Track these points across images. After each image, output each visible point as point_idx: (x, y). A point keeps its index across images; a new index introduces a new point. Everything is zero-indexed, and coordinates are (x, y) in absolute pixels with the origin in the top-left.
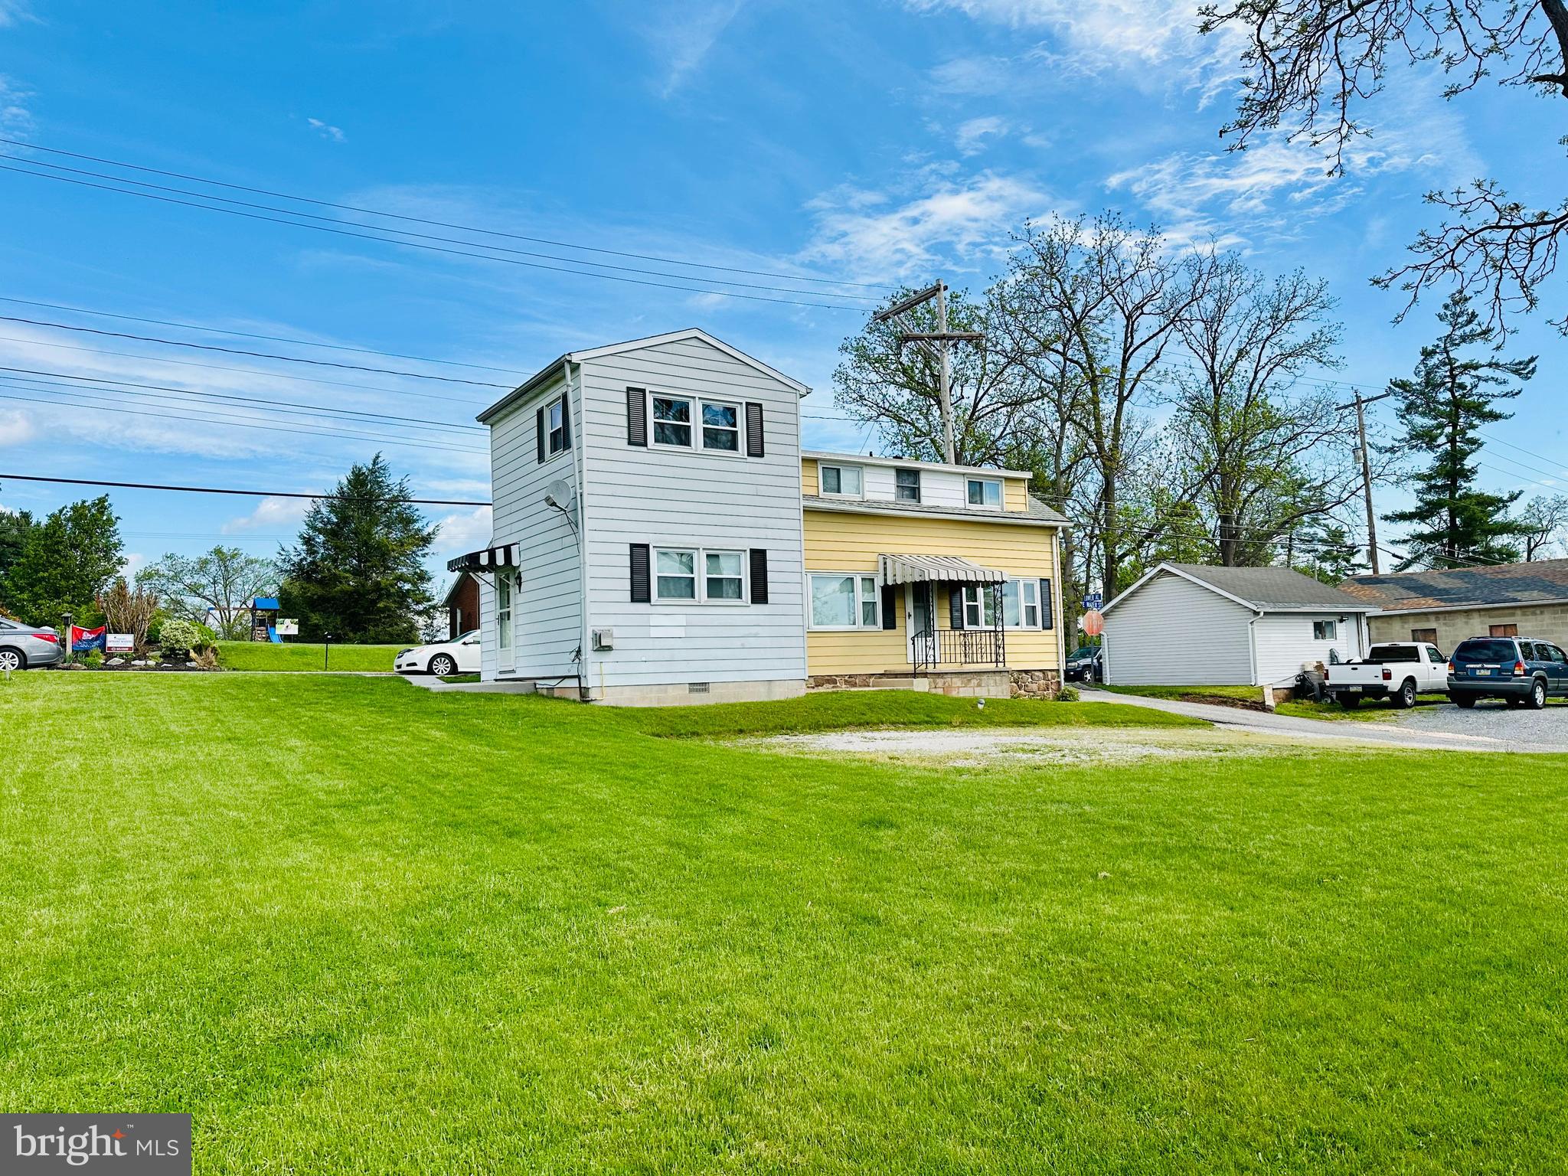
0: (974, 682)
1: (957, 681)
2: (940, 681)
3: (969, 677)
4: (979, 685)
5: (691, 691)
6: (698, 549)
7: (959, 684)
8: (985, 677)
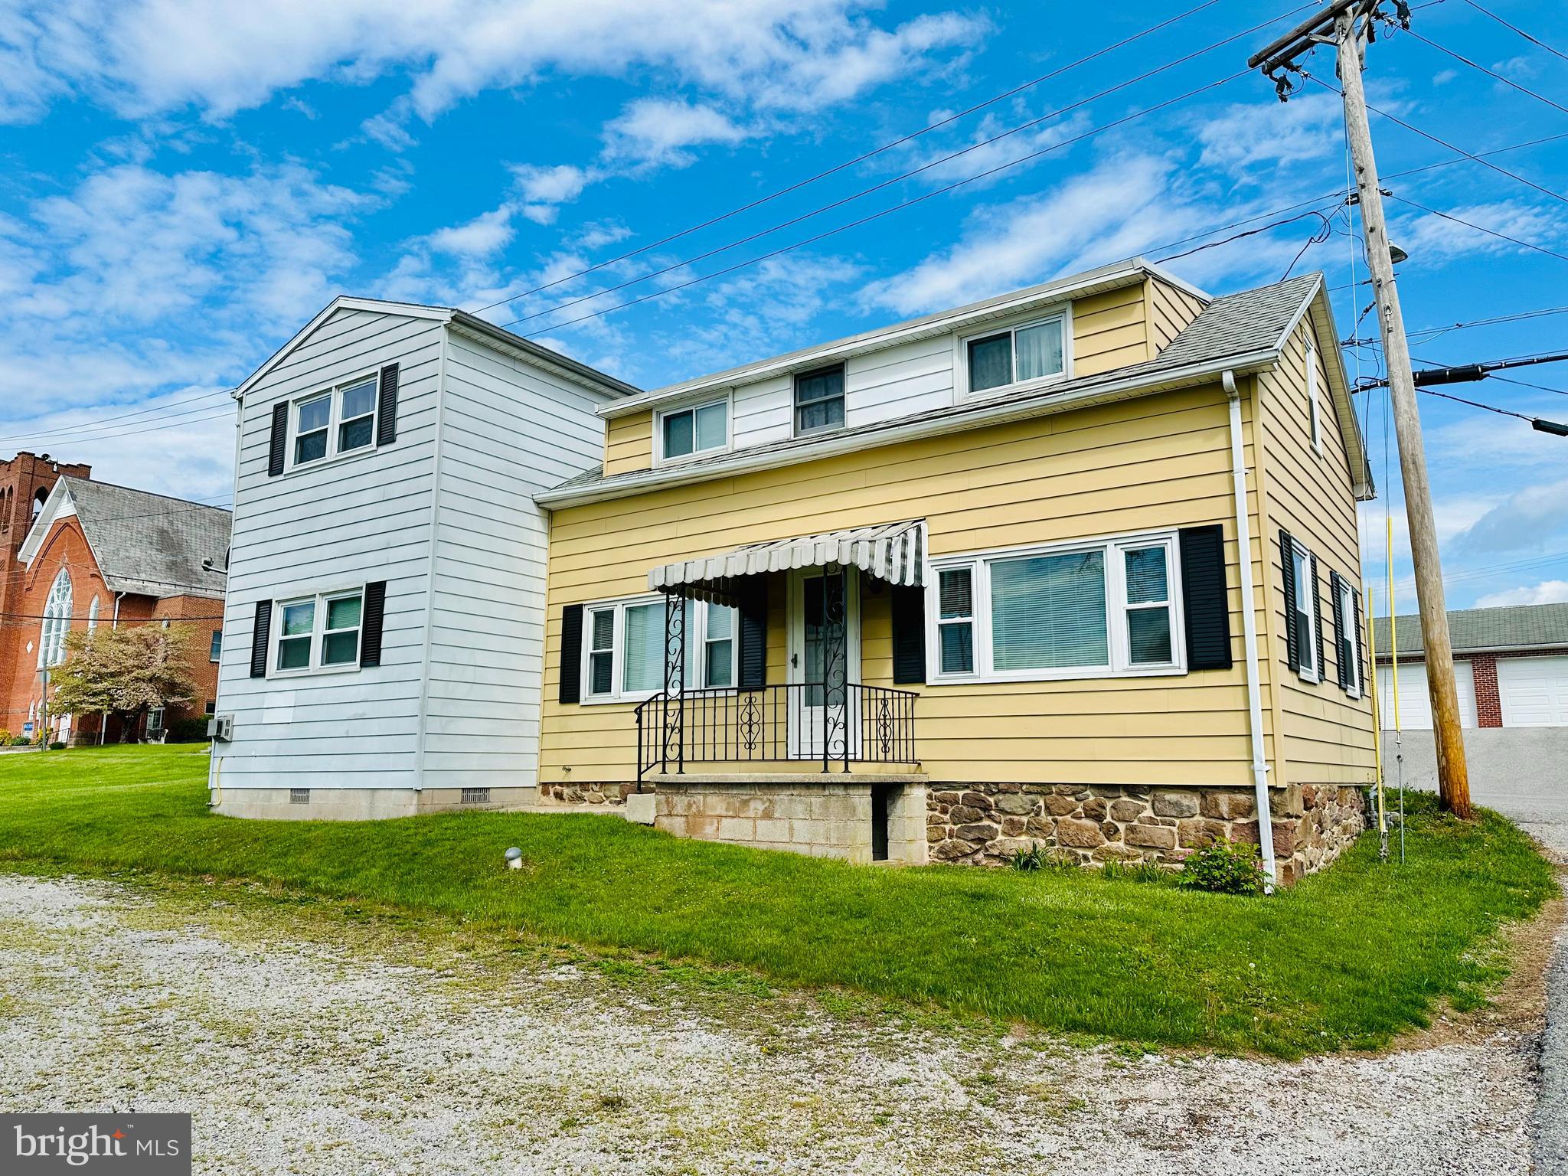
0: (757, 806)
1: (716, 803)
2: (680, 801)
3: (744, 795)
4: (768, 815)
5: (294, 799)
6: (314, 596)
7: (720, 810)
8: (783, 796)
